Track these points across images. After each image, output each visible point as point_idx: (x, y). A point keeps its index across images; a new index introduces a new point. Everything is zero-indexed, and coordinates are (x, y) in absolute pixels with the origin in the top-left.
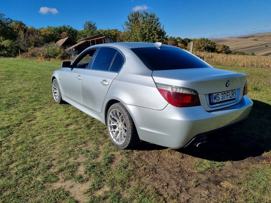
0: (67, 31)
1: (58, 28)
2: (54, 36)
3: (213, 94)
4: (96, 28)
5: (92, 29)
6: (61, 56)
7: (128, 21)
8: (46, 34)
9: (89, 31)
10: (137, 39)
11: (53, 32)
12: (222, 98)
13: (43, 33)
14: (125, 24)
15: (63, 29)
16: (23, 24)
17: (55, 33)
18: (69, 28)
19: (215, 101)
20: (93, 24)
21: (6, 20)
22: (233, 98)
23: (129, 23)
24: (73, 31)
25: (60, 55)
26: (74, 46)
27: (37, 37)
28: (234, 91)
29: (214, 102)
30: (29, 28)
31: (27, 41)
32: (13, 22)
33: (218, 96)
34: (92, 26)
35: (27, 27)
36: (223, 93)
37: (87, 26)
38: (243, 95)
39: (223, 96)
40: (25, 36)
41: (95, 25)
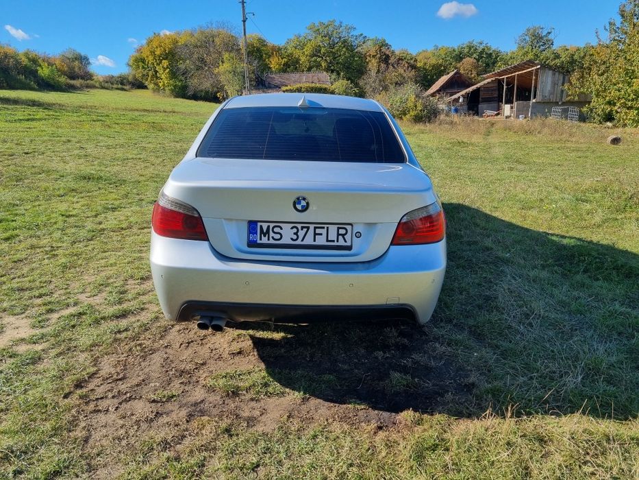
0: (475, 55)
1: (456, 48)
2: (442, 68)
3: (259, 224)
4: (552, 44)
5: (539, 47)
6: (415, 116)
7: (618, 20)
8: (425, 64)
9: (530, 51)
10: (634, 71)
11: (443, 59)
12: (295, 237)
13: (420, 62)
14: (608, 27)
15: (466, 50)
16: (387, 45)
17: (446, 61)
18: (482, 47)
19: (265, 240)
20: (544, 34)
21: (356, 39)
22: (341, 242)
23: (618, 24)
24: (491, 54)
25: (413, 113)
26: (464, 92)
27: (402, 71)
28: (349, 228)
29: (259, 241)
30: (397, 52)
31: (380, 81)
32: (369, 43)
33: (276, 230)
34: (542, 38)
35: (393, 52)
36: (299, 226)
37: (527, 38)
38: (392, 244)
39: (296, 234)
40: (378, 71)
41: (550, 37)
